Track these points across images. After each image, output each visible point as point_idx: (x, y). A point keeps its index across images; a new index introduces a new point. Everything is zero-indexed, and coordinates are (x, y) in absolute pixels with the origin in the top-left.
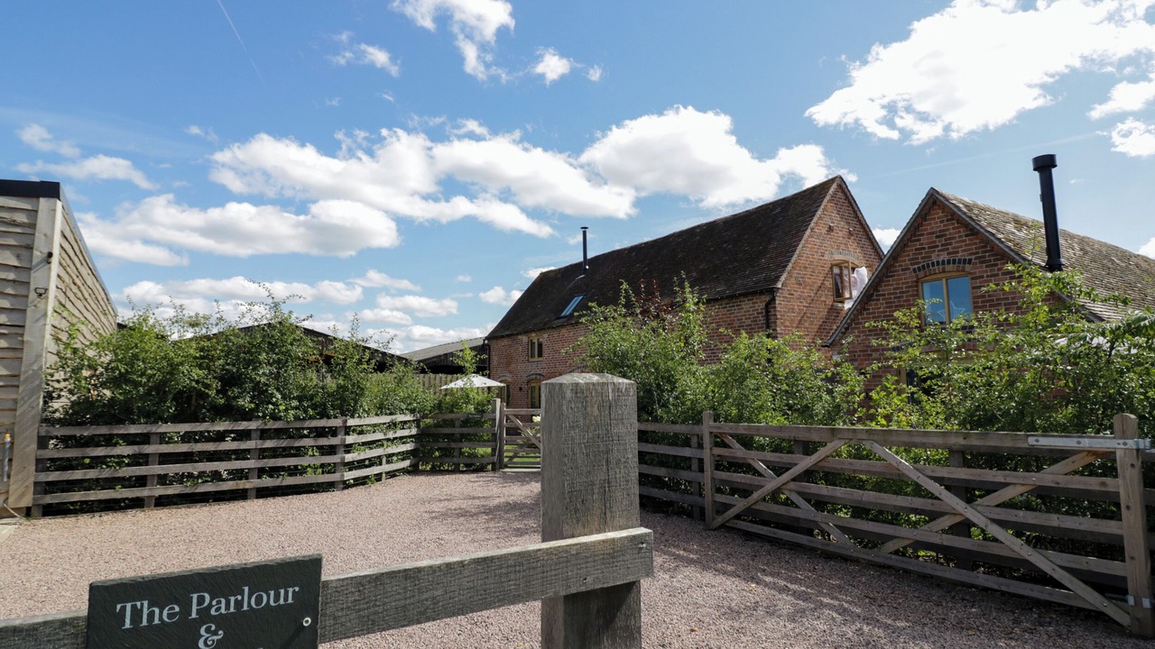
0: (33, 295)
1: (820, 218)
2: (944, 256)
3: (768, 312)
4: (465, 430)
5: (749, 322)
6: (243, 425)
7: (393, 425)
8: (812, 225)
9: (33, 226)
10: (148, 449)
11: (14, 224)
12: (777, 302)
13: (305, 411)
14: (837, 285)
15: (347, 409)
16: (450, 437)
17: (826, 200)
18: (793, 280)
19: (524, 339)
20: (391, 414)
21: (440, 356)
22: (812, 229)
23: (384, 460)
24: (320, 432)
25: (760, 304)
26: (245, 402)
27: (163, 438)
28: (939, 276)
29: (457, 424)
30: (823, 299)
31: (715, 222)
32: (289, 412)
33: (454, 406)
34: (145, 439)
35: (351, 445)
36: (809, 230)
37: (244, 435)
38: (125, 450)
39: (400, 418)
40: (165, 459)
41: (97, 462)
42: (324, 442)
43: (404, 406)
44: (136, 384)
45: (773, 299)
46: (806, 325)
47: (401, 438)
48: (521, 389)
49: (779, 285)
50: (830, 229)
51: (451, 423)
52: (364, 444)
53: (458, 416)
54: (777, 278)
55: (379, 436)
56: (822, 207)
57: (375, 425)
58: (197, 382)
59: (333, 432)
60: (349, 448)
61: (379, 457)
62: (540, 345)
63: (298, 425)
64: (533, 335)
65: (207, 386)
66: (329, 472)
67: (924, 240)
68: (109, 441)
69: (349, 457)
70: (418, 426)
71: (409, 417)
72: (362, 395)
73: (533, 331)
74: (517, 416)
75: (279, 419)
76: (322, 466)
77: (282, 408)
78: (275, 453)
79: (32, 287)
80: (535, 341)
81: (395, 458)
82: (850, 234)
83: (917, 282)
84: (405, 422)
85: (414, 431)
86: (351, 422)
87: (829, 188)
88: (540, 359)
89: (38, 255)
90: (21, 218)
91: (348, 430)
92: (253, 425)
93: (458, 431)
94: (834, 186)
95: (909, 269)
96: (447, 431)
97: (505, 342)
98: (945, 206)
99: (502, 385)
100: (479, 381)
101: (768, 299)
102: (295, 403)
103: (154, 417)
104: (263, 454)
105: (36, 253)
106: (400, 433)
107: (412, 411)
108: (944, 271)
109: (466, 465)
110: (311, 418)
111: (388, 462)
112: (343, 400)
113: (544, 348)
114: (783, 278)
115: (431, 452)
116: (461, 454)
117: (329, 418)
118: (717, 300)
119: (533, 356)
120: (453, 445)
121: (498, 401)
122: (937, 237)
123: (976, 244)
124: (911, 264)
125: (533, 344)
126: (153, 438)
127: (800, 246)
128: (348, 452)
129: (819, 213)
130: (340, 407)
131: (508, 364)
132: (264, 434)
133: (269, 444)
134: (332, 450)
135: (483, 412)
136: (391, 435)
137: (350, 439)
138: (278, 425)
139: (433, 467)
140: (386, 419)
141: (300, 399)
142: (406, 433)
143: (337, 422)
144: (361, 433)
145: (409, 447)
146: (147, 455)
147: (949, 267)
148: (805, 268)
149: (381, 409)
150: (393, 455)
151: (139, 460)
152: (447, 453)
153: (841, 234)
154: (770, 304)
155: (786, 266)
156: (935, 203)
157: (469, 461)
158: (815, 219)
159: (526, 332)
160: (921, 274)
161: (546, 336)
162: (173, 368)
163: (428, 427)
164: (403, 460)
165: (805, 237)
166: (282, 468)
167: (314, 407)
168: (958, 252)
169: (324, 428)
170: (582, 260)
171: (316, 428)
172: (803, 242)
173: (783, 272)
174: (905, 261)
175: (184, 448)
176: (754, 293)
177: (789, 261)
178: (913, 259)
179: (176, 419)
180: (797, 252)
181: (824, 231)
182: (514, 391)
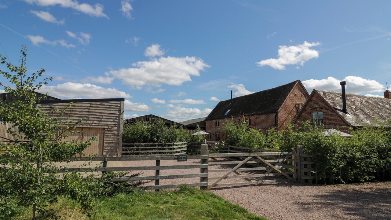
0: (121, 119)
1: (292, 92)
2: (317, 106)
3: (276, 118)
4: (198, 146)
5: (271, 120)
6: (155, 144)
7: (182, 144)
8: (289, 94)
9: (120, 106)
10: (139, 148)
11: (118, 106)
12: (278, 115)
13: (166, 141)
14: (297, 110)
15: (174, 140)
16: (195, 147)
17: (294, 87)
18: (283, 109)
19: (215, 121)
20: (182, 142)
21: (192, 124)
22: (289, 95)
23: (181, 152)
24: (169, 145)
25: (274, 115)
26: (155, 139)
27: (141, 146)
28: (316, 111)
29: (196, 144)
30: (293, 114)
31: (266, 90)
32: (163, 141)
33: (195, 140)
34: (139, 146)
35: (174, 148)
36: (289, 96)
37: (155, 145)
38: (135, 147)
39: (184, 143)
40: (142, 149)
41: (131, 149)
42: (169, 147)
43: (185, 140)
44: (138, 135)
45: (277, 115)
46: (287, 121)
47: (184, 147)
48: (214, 135)
49: (279, 111)
50: (295, 95)
51: (195, 144)
52: (177, 148)
53: (196, 142)
54: (278, 109)
55: (180, 146)
56: (293, 89)
57: (179, 144)
58: (147, 135)
59: (171, 145)
60: (174, 149)
61: (180, 151)
62: (219, 122)
63: (165, 144)
64: (217, 120)
65: (149, 136)
66: (170, 154)
67: (313, 102)
68: (133, 146)
69: (174, 151)
70: (188, 144)
71: (186, 143)
72: (177, 138)
73: (217, 119)
74: (210, 143)
75: (161, 142)
76: (169, 152)
77: (162, 140)
78: (160, 149)
79: (121, 118)
80: (218, 122)
81: (183, 151)
82: (302, 96)
83: (311, 112)
84: (185, 144)
85: (187, 146)
86: (175, 143)
87: (295, 83)
88: (219, 127)
89: (121, 112)
90: (119, 105)
91: (174, 145)
92: (157, 144)
93: (196, 146)
94: (297, 83)
95: (309, 109)
96: (194, 146)
97: (210, 121)
98: (317, 94)
99: (208, 134)
100: (202, 133)
101: (276, 114)
102: (164, 139)
103: (140, 142)
104: (158, 149)
105: (121, 111)
106: (184, 146)
107: (186, 141)
108: (317, 110)
109: (198, 154)
110: (167, 142)
111: (182, 152)
112: (173, 139)
113: (220, 124)
114: (280, 109)
115: (191, 150)
116: (197, 151)
117: (170, 142)
118: (263, 114)
119: (217, 126)
120: (195, 149)
121: (205, 139)
122: (315, 101)
123: (324, 104)
124: (310, 108)
125: (217, 122)
126: (140, 145)
127: (286, 100)
128: (174, 150)
129: (292, 91)
130: (173, 140)
131: (210, 128)
132: (159, 145)
133: (160, 147)
134: (171, 149)
135: (202, 142)
136: (182, 146)
137: (175, 147)
138: (161, 144)
139: (191, 154)
140: (181, 143)
141: (165, 138)
142: (185, 146)
143: (172, 143)
144: (176, 146)
145: (186, 149)
146: (139, 149)
147: (318, 109)
148: (287, 106)
149: (180, 140)
150: (182, 151)
151: (138, 149)
152: (194, 151)
153: (299, 96)
154: (276, 116)
155: (281, 106)
156: (315, 92)
157: (199, 153)
158: (290, 92)
159: (215, 119)
160: (312, 110)
161: (220, 120)
162: (143, 133)
163: (190, 145)
164: (185, 152)
165: (287, 97)
166: (162, 152)
167: (168, 140)
168: (320, 106)
169: (170, 144)
170: (231, 99)
171: (168, 145)
172: (286, 99)
173: (280, 107)
174: (308, 107)
175: (145, 148)
176: (272, 113)
177: (282, 104)
178: (310, 106)
179: (144, 142)
180: (285, 102)
181: (293, 95)
182: (212, 135)
